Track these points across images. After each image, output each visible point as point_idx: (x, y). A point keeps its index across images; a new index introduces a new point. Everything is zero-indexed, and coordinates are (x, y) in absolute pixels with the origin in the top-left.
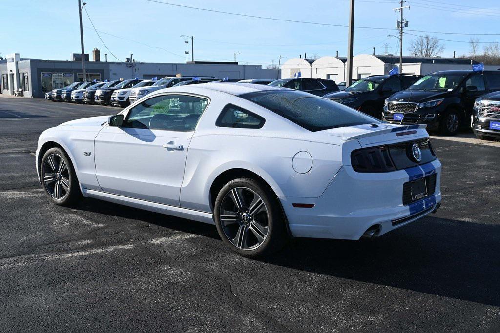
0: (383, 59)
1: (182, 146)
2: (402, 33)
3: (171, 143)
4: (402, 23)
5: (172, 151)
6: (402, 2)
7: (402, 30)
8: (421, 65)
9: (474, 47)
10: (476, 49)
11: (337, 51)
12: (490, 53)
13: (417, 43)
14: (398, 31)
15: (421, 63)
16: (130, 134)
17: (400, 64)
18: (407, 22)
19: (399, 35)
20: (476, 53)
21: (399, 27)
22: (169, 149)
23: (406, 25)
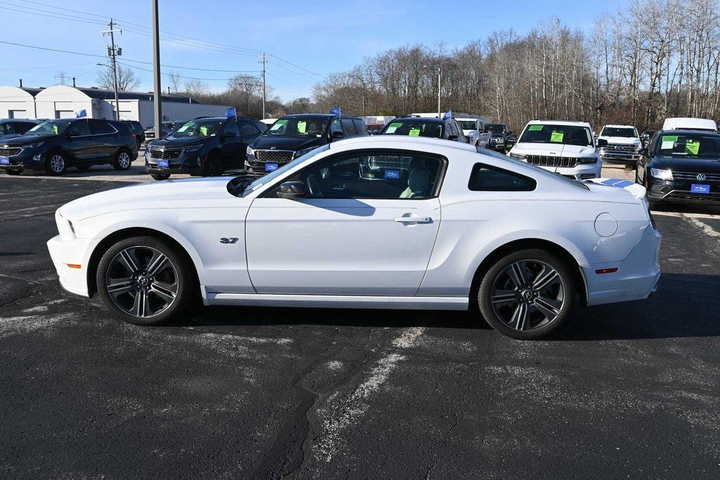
0: (89, 93)
1: (430, 219)
2: (115, 62)
3: (407, 215)
4: (113, 50)
5: (409, 226)
6: (111, 23)
7: (114, 58)
8: (139, 102)
9: (175, 83)
10: (177, 85)
11: (21, 80)
12: (192, 91)
13: (106, 74)
14: (109, 59)
15: (138, 100)
16: (323, 207)
17: (115, 100)
18: (120, 49)
19: (110, 64)
20: (178, 89)
21: (110, 55)
22: (406, 223)
23: (120, 53)
